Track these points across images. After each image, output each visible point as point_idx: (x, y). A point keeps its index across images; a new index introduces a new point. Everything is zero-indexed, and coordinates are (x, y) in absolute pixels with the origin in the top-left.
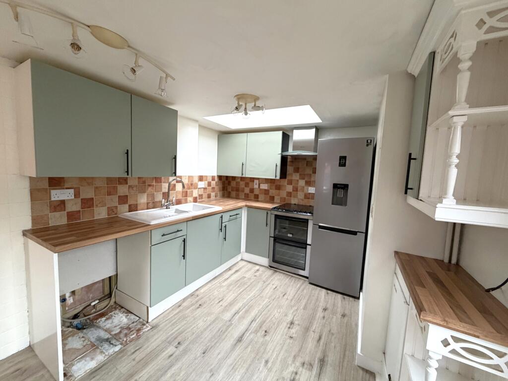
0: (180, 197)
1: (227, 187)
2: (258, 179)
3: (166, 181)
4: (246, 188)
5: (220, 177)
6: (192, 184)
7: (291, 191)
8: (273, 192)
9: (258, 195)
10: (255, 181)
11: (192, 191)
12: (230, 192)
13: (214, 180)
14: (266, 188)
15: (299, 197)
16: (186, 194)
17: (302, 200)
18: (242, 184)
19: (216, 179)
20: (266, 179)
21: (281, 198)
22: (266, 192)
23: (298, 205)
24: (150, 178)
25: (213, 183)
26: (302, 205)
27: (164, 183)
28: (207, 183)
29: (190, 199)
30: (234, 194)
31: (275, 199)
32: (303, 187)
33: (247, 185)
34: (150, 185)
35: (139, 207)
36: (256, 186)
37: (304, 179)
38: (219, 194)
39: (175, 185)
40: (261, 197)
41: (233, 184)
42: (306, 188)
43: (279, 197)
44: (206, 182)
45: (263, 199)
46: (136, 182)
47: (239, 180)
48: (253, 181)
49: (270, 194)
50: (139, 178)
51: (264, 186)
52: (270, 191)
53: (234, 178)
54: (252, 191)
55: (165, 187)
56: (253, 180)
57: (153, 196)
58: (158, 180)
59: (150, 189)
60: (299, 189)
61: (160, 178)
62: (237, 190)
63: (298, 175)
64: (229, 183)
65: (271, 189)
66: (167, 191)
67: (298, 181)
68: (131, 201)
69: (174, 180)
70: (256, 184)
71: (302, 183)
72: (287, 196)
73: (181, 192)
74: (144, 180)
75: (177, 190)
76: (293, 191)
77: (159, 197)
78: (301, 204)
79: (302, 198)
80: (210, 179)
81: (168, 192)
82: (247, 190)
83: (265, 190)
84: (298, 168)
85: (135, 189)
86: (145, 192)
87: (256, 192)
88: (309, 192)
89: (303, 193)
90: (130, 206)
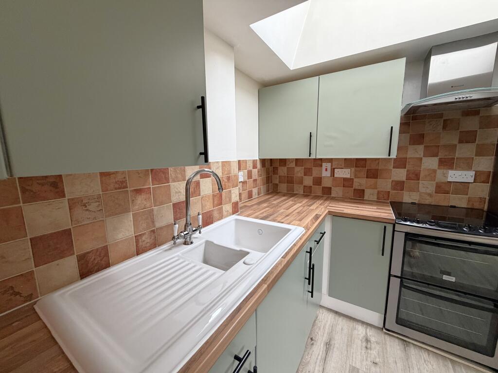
0: (209, 207)
1: (271, 176)
2: (330, 160)
3: (180, 176)
4: (306, 177)
5: (263, 161)
6: (229, 178)
7: (404, 179)
8: (361, 182)
9: (330, 188)
10: (324, 165)
11: (230, 191)
12: (277, 185)
13: (257, 168)
14: (348, 176)
15: (422, 190)
16: (218, 200)
17: (430, 195)
18: (299, 172)
19: (259, 165)
20: (345, 159)
21: (378, 193)
22: (347, 183)
23: (419, 205)
24: (138, 172)
25: (255, 172)
26: (430, 205)
27: (174, 181)
28: (246, 173)
29: (227, 208)
30: (283, 187)
31: (365, 194)
32: (435, 171)
33: (308, 172)
34: (138, 191)
35: (112, 255)
36: (326, 174)
37: (436, 155)
38: (263, 189)
39: (198, 184)
40: (337, 191)
41: (283, 171)
42: (439, 172)
43: (376, 191)
44: (246, 171)
45: (340, 195)
46: (96, 188)
47: (293, 165)
48: (321, 166)
49: (356, 185)
50: (103, 174)
51: (343, 173)
52: (355, 180)
53: (283, 162)
54: (318, 181)
55: (178, 191)
56: (319, 162)
57: (150, 216)
58: (160, 175)
59: (140, 200)
60: (422, 175)
61: (165, 172)
62: (290, 180)
63: (421, 148)
64: (275, 171)
65: (356, 176)
66: (185, 199)
67: (421, 159)
68: (84, 244)
69: (197, 173)
70: (326, 170)
71: (431, 163)
72: (394, 188)
73: (211, 197)
74: (120, 178)
75: (202, 194)
76: (408, 178)
77: (165, 216)
78: (427, 202)
79: (428, 191)
80: (250, 166)
81: (187, 202)
82: (308, 181)
83: (345, 179)
84: (422, 136)
85: (93, 206)
86: (126, 210)
87: (327, 183)
88: (450, 179)
89: (434, 183)
90: (82, 258)
